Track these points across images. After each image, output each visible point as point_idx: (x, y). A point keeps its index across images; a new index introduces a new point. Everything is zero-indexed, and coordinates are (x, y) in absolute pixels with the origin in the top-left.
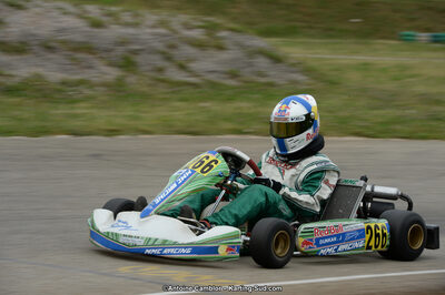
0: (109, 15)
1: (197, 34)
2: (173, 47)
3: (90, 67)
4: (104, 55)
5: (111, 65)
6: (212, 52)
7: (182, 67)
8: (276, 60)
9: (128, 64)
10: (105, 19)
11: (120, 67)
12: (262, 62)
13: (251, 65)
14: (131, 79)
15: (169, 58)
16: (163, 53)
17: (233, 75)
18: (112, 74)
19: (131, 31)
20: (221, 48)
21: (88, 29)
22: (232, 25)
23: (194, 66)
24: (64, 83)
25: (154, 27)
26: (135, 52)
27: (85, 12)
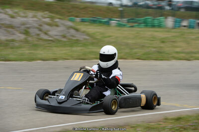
0: (16, 13)
1: (47, 20)
2: (41, 25)
3: (14, 34)
4: (18, 29)
5: (21, 33)
6: (55, 27)
7: (46, 34)
8: (77, 30)
9: (26, 33)
10: (14, 15)
11: (24, 34)
12: (72, 31)
13: (69, 32)
14: (30, 39)
15: (40, 30)
16: (38, 28)
17: (64, 37)
18: (23, 37)
19: (25, 19)
20: (57, 26)
21: (10, 19)
22: (59, 17)
23: (50, 33)
24: (7, 41)
25: (32, 17)
26: (28, 28)
27: (7, 12)
